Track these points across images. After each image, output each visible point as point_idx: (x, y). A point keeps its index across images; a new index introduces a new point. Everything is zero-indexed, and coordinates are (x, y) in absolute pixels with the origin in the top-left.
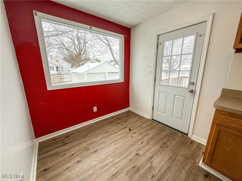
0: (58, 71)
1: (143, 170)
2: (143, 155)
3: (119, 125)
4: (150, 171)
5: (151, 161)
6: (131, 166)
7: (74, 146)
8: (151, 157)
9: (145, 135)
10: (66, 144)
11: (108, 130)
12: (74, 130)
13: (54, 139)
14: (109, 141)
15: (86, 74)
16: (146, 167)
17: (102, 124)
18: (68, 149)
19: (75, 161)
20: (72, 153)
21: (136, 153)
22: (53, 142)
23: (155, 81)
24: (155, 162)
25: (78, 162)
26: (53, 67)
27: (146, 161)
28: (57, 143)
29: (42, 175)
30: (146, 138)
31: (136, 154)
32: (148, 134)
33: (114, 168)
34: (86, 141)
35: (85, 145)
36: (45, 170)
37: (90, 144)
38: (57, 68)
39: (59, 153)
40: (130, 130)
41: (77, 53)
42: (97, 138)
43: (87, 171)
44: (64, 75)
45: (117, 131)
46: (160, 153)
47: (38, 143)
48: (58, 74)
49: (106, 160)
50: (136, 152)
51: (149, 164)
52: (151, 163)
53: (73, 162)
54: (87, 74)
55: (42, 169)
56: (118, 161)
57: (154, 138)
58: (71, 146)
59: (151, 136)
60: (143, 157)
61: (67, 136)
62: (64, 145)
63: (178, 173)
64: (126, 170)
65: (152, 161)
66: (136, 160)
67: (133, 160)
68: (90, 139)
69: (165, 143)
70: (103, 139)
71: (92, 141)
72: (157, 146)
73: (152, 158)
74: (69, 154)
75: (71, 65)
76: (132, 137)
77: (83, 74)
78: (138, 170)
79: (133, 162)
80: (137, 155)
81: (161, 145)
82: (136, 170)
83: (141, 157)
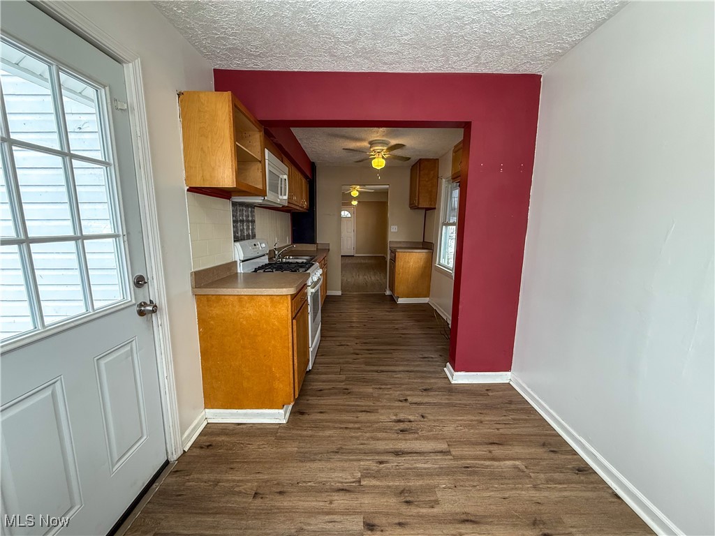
1: (391, 484)
2: (355, 513)
4: (378, 471)
5: (354, 484)
6: (414, 510)
8: (341, 493)
16: (378, 483)
21: (369, 532)
24: (349, 477)
27: (364, 494)
31: (372, 530)
46: (310, 484)
51: (363, 483)
52: (360, 482)
60: (361, 506)
64: (432, 510)
65: (354, 482)
66: (387, 514)
67: (397, 521)
69: (256, 494)
73: (344, 488)
78: (402, 492)
79: (400, 514)
80: (373, 526)
81: (272, 500)
82: (407, 494)
83: (367, 511)
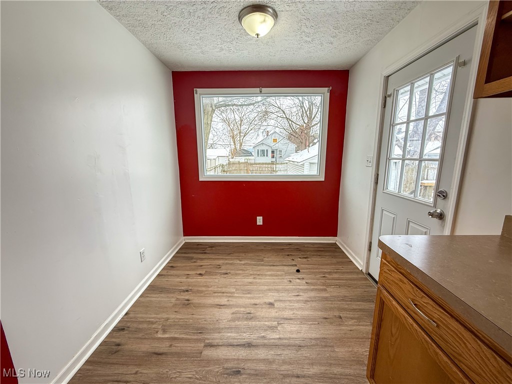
0: (273, 157)
1: (258, 323)
2: (279, 309)
3: (289, 259)
4: (265, 331)
6: (248, 310)
7: (210, 258)
8: (288, 317)
9: (316, 289)
10: (205, 253)
11: (264, 257)
12: (224, 243)
13: (198, 244)
14: (252, 271)
15: (307, 163)
16: (267, 323)
17: (263, 248)
18: (202, 259)
19: (198, 272)
20: (202, 264)
22: (196, 246)
23: (376, 183)
24: (286, 326)
25: (200, 274)
26: (267, 150)
27: (275, 317)
28: (197, 249)
29: (167, 269)
30: (312, 294)
31: (270, 303)
32: (325, 290)
33: (226, 300)
34: (226, 259)
35: (220, 262)
36: (172, 267)
37: (227, 264)
38: (273, 152)
39: (192, 258)
40: (298, 271)
41: (305, 123)
42: (240, 261)
43: (201, 286)
44: (278, 166)
45: (275, 264)
46: (310, 323)
47: (184, 242)
48: (272, 163)
49: (226, 287)
50: (272, 301)
51: (275, 323)
52: (278, 324)
53: (196, 272)
54: (310, 163)
55: (171, 265)
56: (238, 297)
57: (331, 301)
58: (207, 257)
59: (327, 295)
60: (276, 312)
61: (212, 246)
62: (202, 253)
63: (307, 361)
64: (237, 310)
65: (283, 323)
67: (258, 306)
68: (232, 260)
69: (341, 318)
70: (247, 265)
71: (232, 262)
72: (320, 313)
73: (287, 320)
74: (199, 263)
75: (296, 146)
76: (290, 281)
77: (301, 163)
81: (329, 315)
82: (249, 317)
83: (273, 310)
